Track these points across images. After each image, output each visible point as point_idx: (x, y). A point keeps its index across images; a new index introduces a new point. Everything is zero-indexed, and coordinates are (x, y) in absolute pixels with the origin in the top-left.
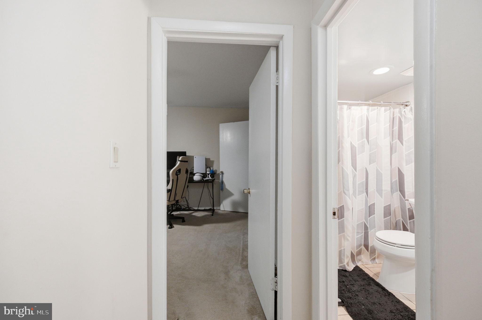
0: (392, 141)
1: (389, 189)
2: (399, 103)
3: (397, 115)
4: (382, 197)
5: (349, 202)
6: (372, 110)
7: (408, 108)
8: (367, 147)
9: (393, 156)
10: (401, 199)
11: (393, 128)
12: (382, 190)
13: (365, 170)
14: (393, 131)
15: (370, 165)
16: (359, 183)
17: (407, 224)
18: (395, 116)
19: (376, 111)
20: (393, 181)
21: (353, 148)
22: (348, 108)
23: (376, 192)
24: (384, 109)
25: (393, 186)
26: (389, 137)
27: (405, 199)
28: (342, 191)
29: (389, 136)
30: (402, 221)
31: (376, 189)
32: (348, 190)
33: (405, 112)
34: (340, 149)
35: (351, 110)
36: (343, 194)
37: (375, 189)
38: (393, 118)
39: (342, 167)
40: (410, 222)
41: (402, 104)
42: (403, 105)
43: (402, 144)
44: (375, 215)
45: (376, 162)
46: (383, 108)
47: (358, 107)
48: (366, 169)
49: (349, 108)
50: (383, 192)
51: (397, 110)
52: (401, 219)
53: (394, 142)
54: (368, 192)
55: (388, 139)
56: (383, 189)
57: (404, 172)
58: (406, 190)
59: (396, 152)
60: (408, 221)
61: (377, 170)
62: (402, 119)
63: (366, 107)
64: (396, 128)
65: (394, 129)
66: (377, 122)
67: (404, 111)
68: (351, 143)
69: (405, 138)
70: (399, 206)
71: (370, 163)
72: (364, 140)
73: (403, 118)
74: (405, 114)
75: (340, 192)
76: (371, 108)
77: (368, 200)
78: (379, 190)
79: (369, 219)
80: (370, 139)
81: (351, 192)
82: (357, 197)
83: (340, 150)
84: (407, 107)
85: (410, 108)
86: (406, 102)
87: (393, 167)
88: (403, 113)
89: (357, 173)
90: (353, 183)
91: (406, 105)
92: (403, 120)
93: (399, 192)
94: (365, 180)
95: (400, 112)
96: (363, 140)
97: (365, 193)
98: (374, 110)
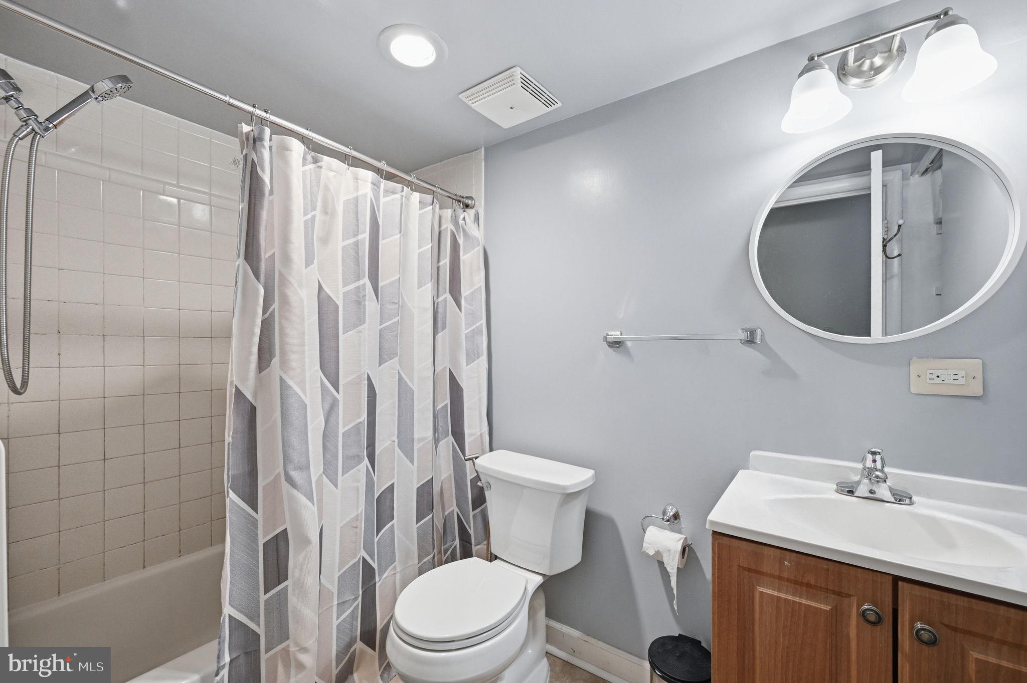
0: (437, 298)
1: (430, 434)
2: (452, 194)
3: (448, 226)
4: (412, 461)
5: (309, 512)
6: (388, 192)
7: (471, 212)
8: (371, 305)
9: (439, 336)
10: (455, 458)
11: (438, 262)
12: (413, 440)
13: (366, 382)
14: (438, 268)
15: (380, 365)
16: (346, 429)
17: (468, 523)
18: (443, 227)
19: (398, 196)
20: (439, 407)
21: (325, 306)
22: (309, 158)
23: (397, 449)
24: (418, 200)
25: (438, 421)
26: (430, 283)
27: (466, 458)
28: (279, 474)
29: (430, 279)
30: (458, 514)
31: (396, 441)
32: (305, 467)
33: (464, 219)
34: (275, 306)
35: (320, 167)
36: (285, 485)
37: (394, 441)
38: (440, 233)
39: (281, 378)
40: (474, 516)
41: (459, 198)
42: (460, 201)
43: (458, 308)
44: (395, 521)
45: (397, 358)
46: (416, 196)
47: (346, 166)
48: (369, 378)
49: (313, 157)
50: (416, 447)
51: (448, 213)
52: (456, 510)
53: (441, 299)
54: (376, 455)
55: (429, 287)
56: (416, 436)
57: (464, 383)
58: (467, 431)
59: (444, 328)
60: (471, 514)
61: (400, 379)
62: (460, 238)
63: (369, 175)
64: (446, 261)
65: (441, 263)
66: (400, 232)
67: (462, 217)
68: (320, 287)
69: (466, 291)
70: (451, 475)
71: (381, 362)
72: (364, 284)
73: (462, 237)
74: (466, 225)
75: (272, 477)
76: (384, 184)
77: (375, 479)
78: (406, 443)
79: (377, 542)
80: (380, 284)
81: (316, 469)
82: (340, 478)
83: (274, 309)
84: (468, 210)
85: (475, 214)
86: (467, 198)
87: (437, 370)
88: (461, 222)
89: (340, 397)
90: (325, 436)
91: (467, 206)
92: (461, 241)
93: (451, 438)
94: (364, 417)
95: (455, 220)
96: (361, 282)
97: (366, 461)
98: (394, 193)
